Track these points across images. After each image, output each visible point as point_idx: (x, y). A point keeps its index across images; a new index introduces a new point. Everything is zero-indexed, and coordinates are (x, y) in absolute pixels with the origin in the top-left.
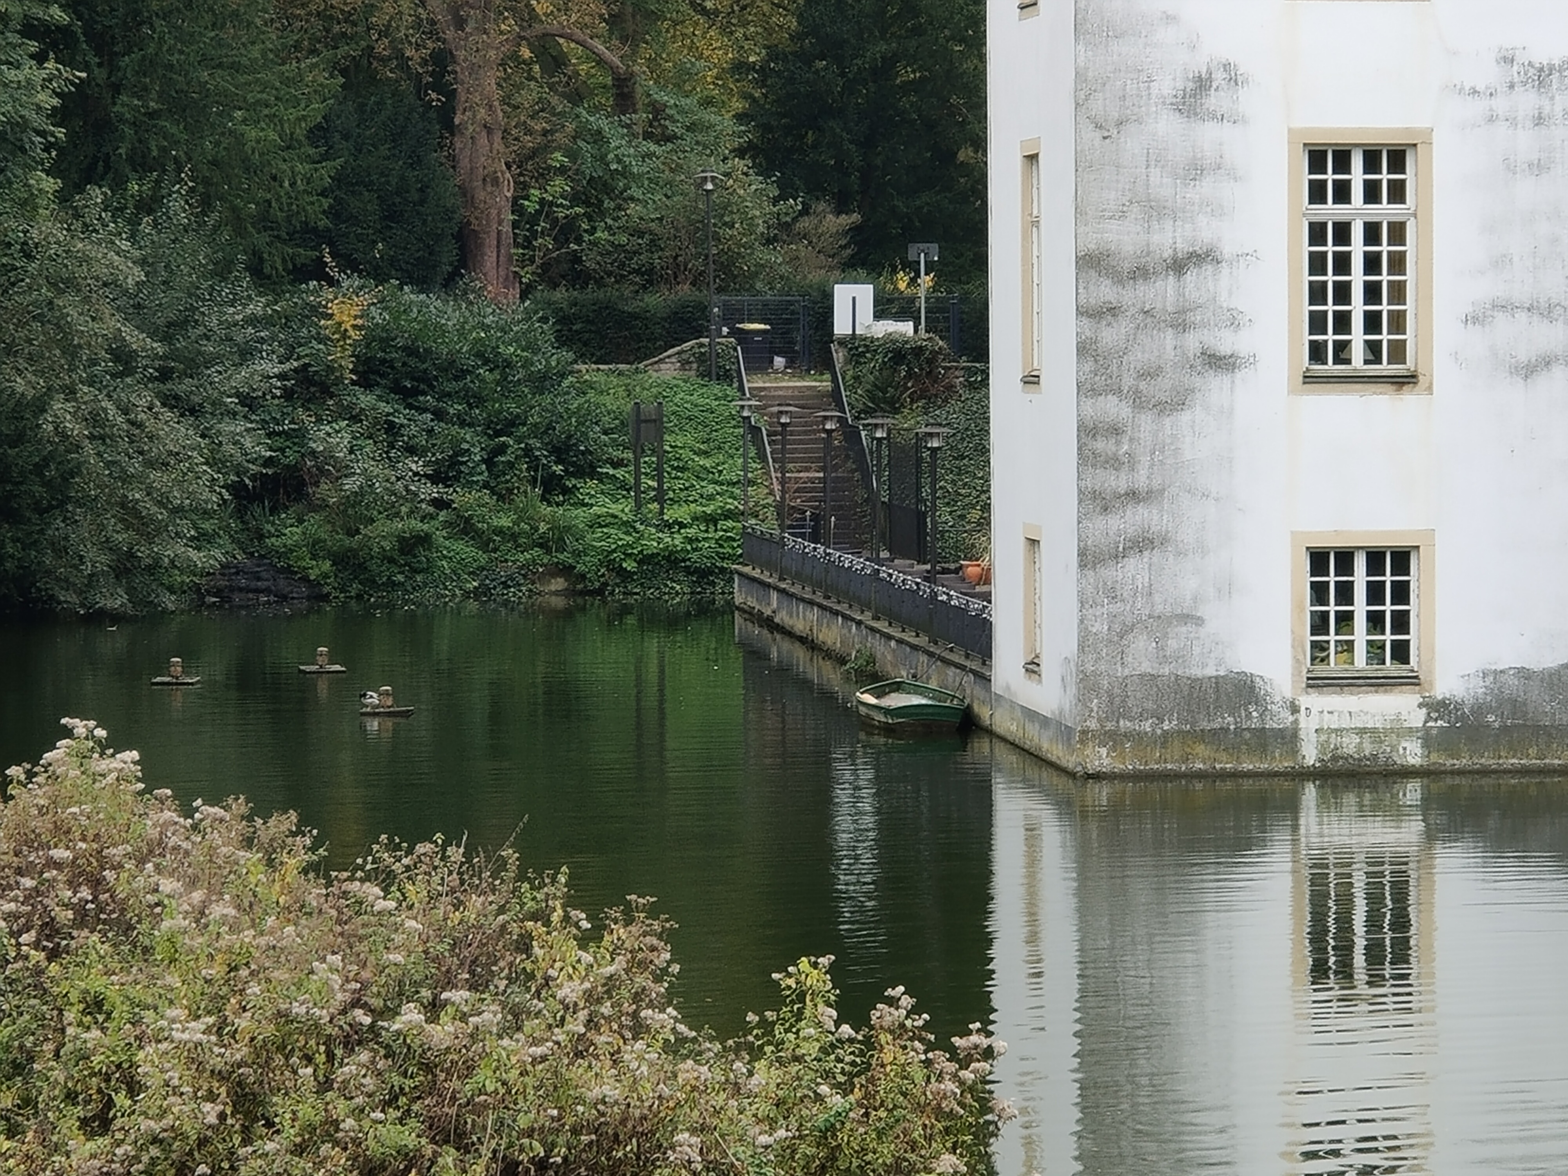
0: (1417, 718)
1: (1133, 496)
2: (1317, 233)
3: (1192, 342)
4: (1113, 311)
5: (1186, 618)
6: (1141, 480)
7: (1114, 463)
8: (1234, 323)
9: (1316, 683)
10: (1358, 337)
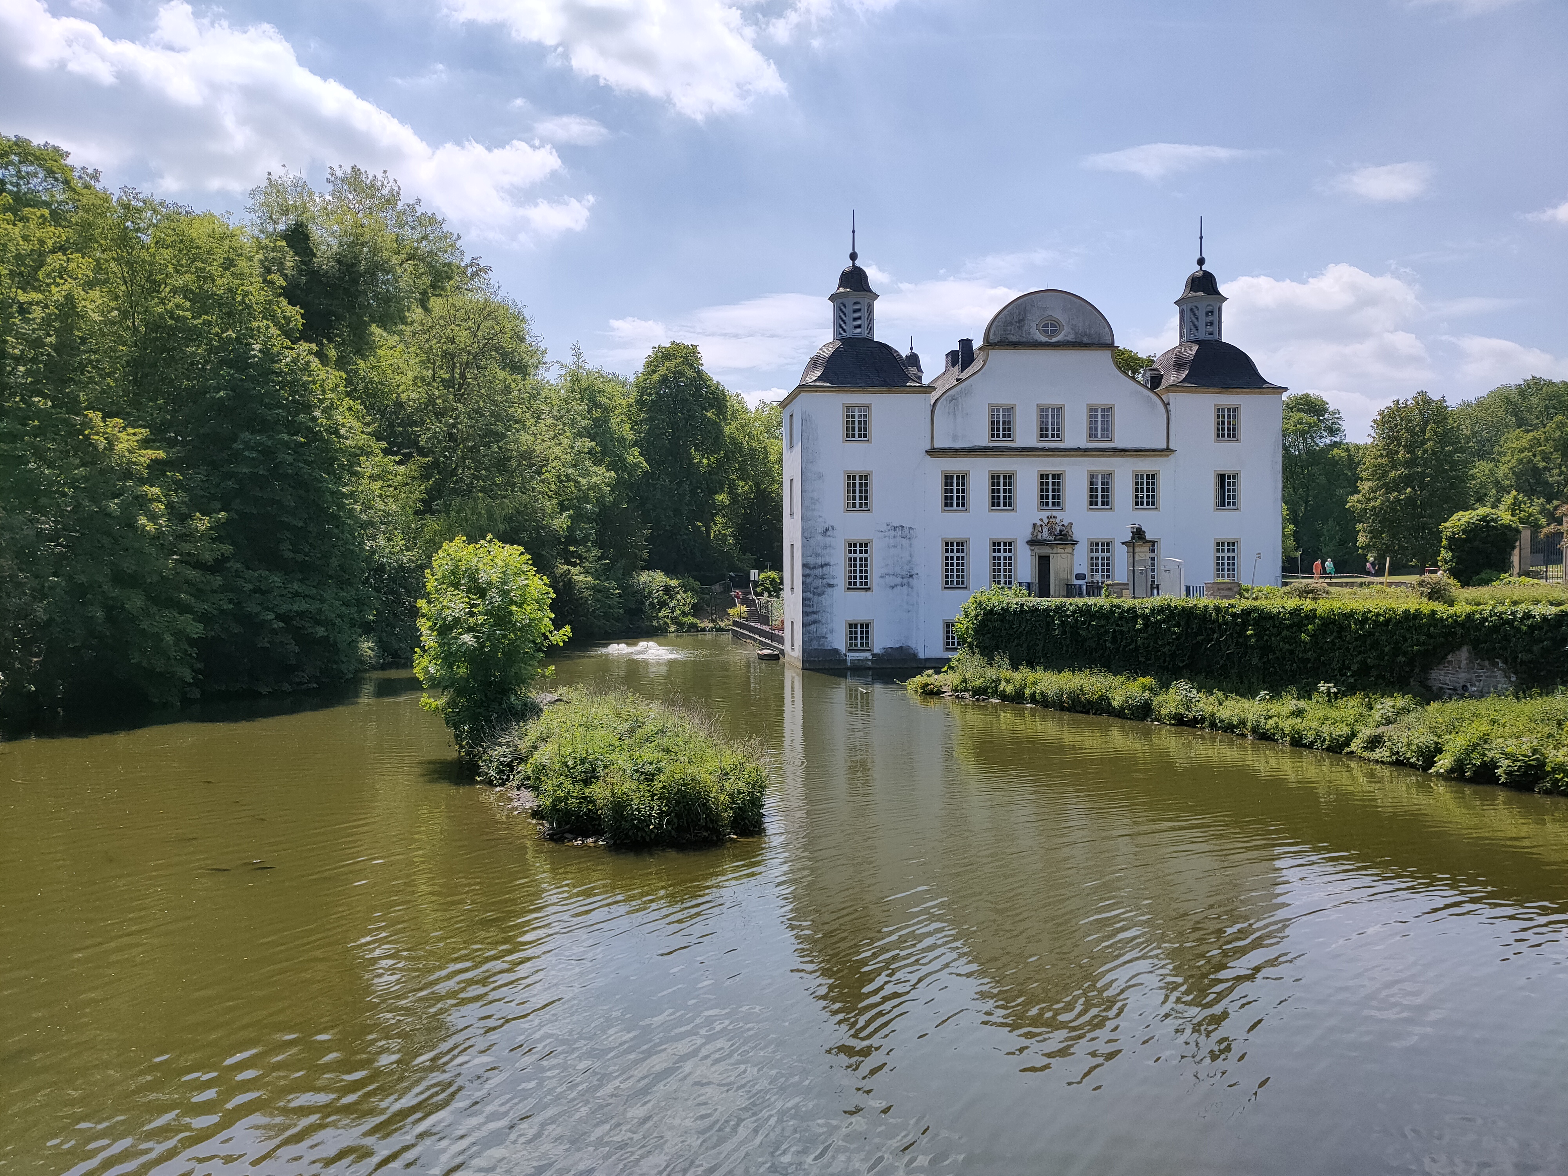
0: (870, 658)
1: (813, 613)
2: (850, 559)
3: (825, 581)
4: (809, 575)
5: (824, 637)
6: (815, 610)
7: (809, 606)
8: (833, 578)
9: (849, 651)
10: (858, 581)
